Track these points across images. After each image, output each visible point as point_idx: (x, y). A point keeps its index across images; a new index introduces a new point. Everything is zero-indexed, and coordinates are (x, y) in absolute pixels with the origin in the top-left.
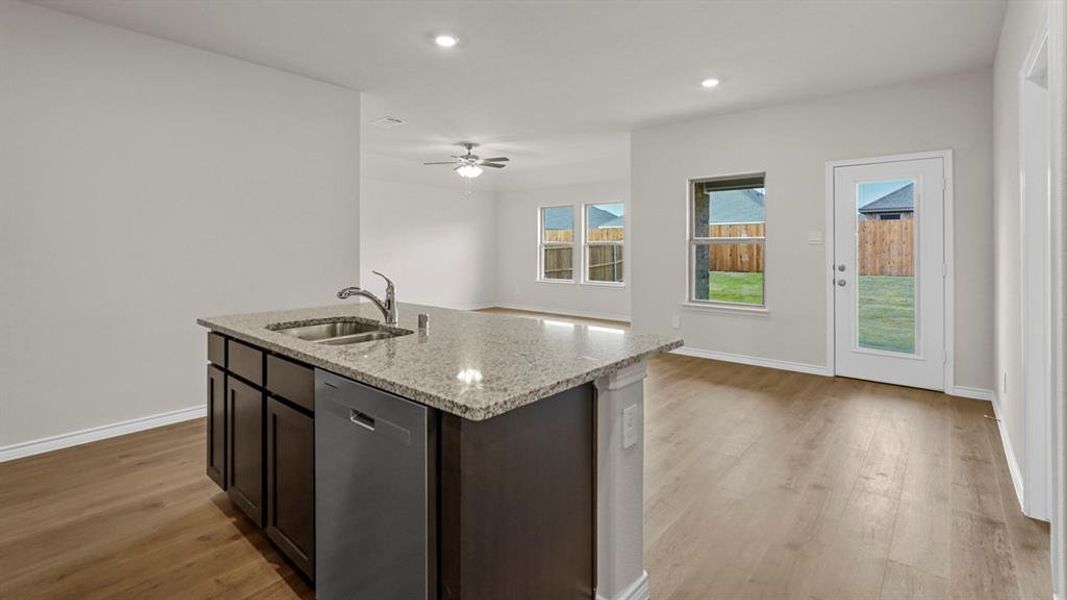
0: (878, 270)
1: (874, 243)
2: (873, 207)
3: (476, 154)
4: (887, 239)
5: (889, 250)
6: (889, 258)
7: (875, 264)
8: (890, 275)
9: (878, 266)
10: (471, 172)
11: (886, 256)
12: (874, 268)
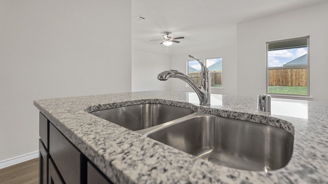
0: (297, 84)
1: (296, 75)
2: (288, 64)
3: (170, 36)
4: (301, 74)
5: (302, 78)
6: (302, 80)
7: (296, 82)
8: (302, 86)
9: (297, 83)
10: (168, 44)
11: (300, 80)
12: (296, 84)
